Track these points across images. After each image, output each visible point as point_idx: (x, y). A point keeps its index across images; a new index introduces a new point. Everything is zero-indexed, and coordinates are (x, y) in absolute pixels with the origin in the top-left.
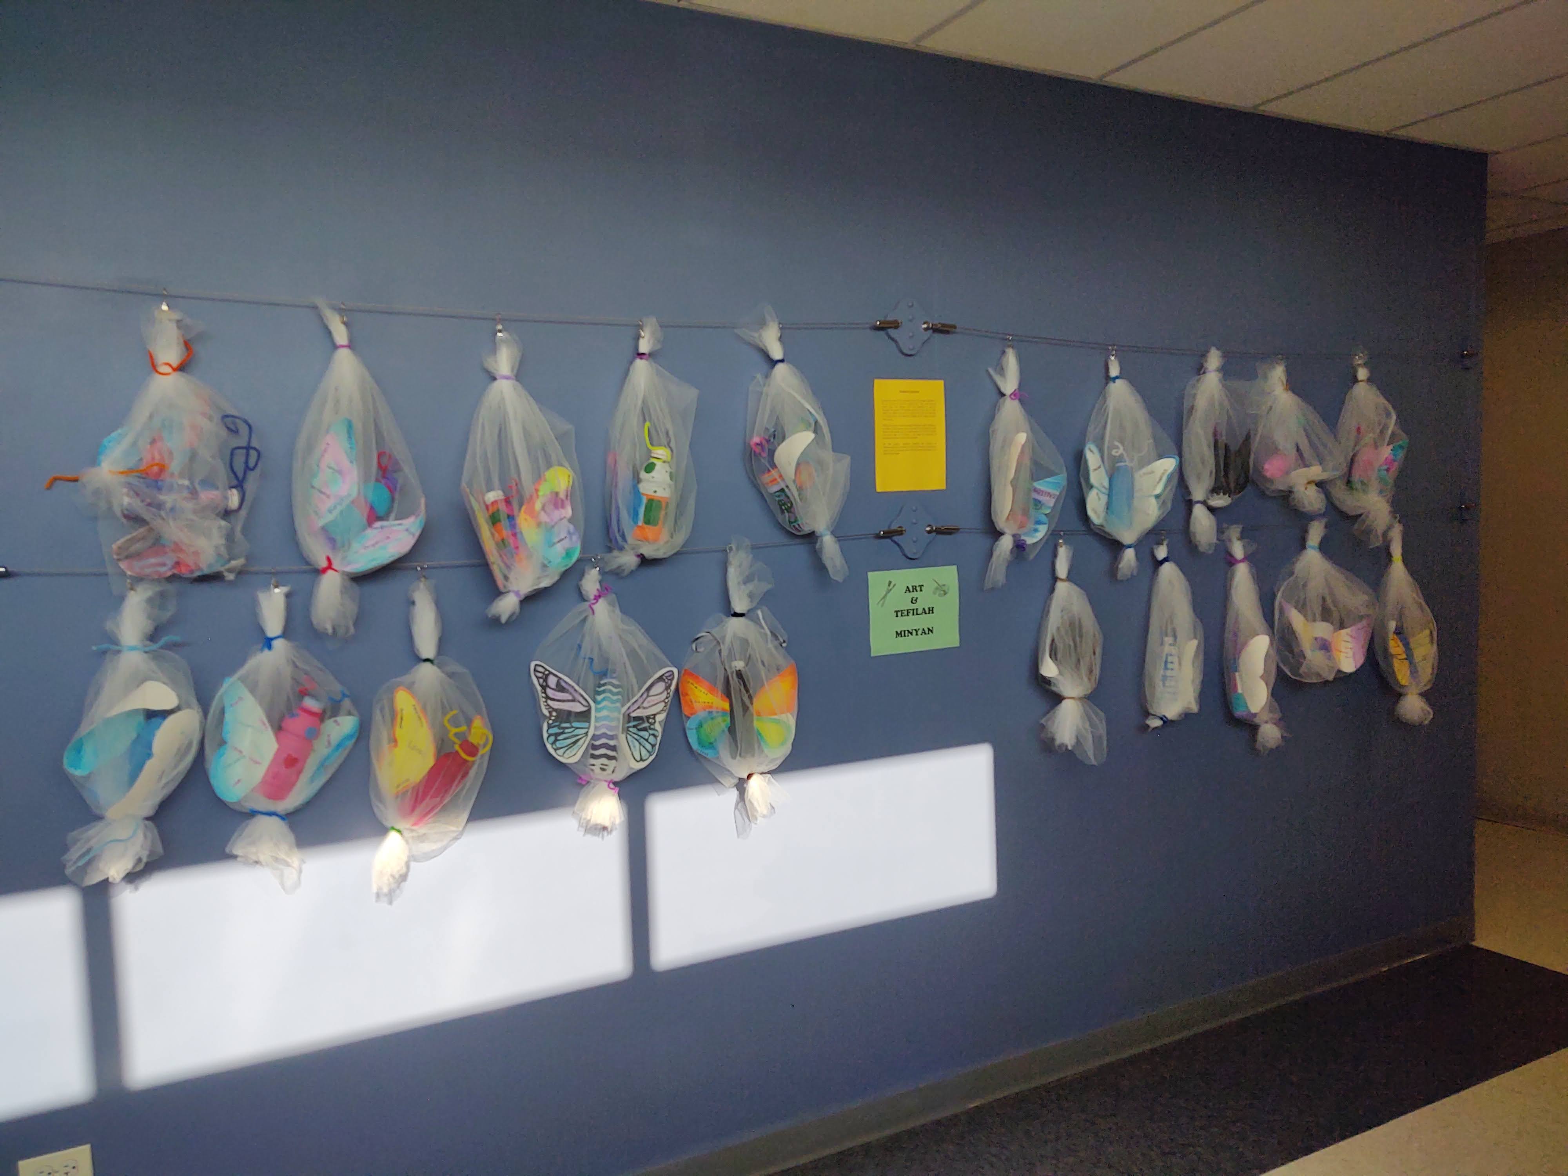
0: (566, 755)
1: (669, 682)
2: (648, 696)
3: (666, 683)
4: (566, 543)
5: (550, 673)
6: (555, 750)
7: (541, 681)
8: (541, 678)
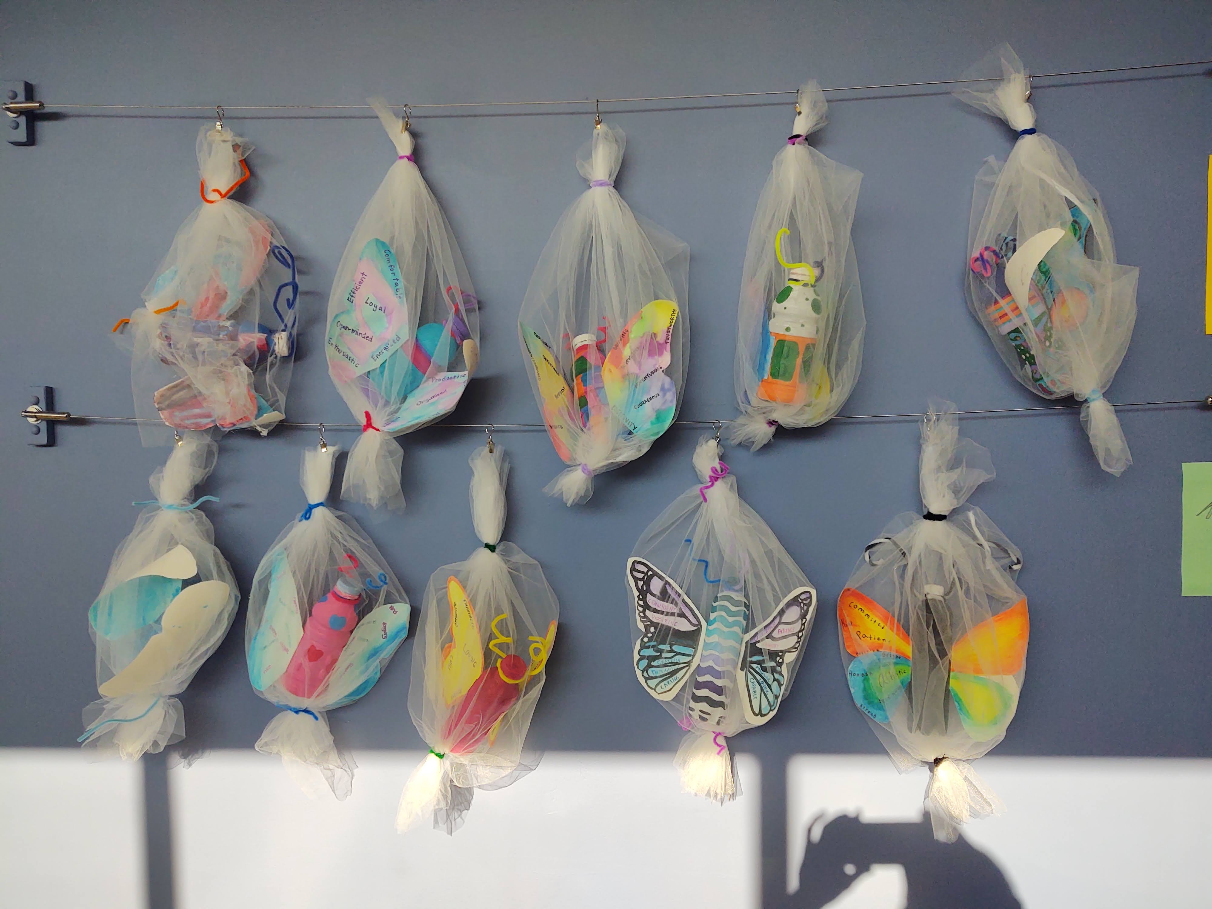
0: (659, 689)
1: (805, 607)
2: (780, 623)
3: (802, 608)
4: (657, 403)
5: (655, 574)
6: (646, 679)
7: (640, 583)
8: (640, 580)
